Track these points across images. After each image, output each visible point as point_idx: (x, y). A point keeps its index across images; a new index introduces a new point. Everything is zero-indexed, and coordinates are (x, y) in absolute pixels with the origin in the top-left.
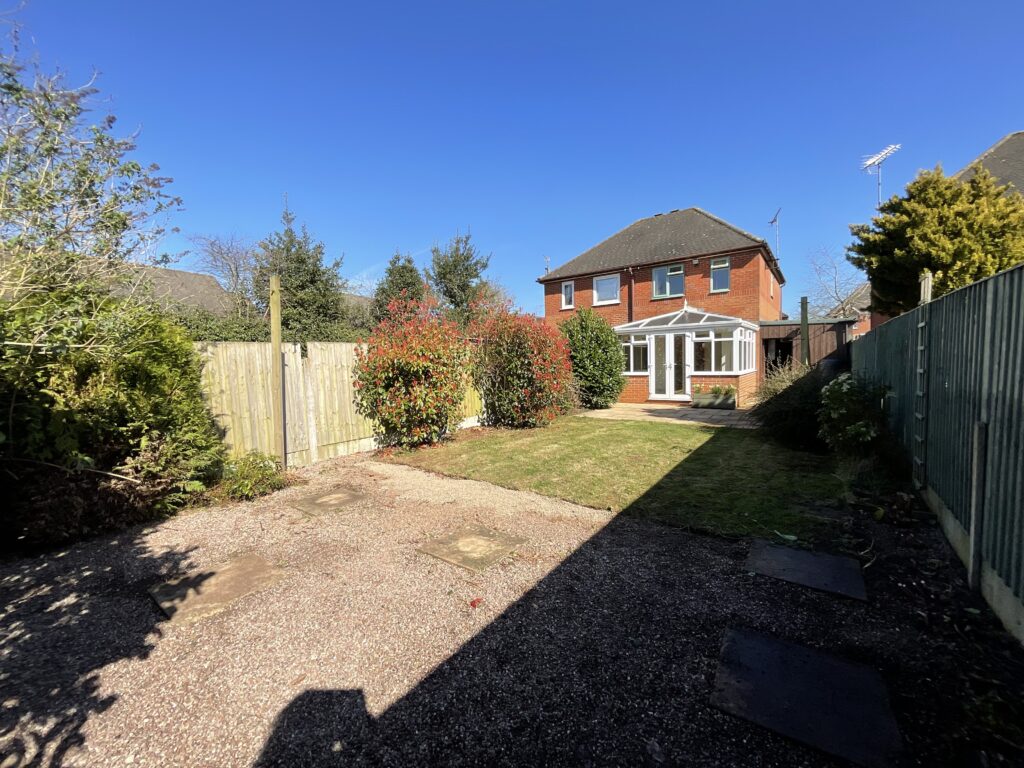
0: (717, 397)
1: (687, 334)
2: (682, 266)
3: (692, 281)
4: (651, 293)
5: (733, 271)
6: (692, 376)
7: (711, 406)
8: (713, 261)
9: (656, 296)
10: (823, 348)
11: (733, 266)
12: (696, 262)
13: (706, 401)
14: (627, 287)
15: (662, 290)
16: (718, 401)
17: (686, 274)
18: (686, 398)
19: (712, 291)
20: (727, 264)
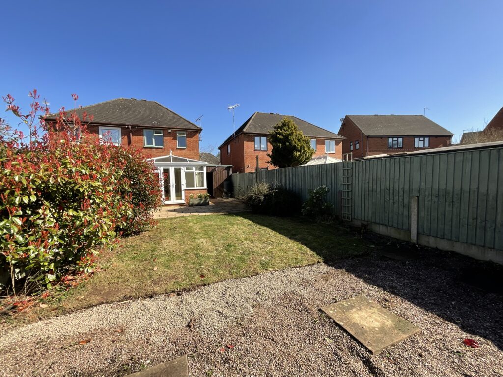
0: (201, 200)
1: (182, 168)
2: (162, 131)
3: (168, 140)
4: (143, 143)
5: (188, 139)
6: (185, 190)
7: (199, 204)
8: (178, 132)
9: (146, 145)
10: (223, 177)
11: (187, 137)
12: (170, 131)
13: (196, 202)
14: (126, 137)
15: (150, 142)
16: (202, 202)
17: (164, 136)
18: (182, 202)
19: (178, 147)
20: (185, 135)
